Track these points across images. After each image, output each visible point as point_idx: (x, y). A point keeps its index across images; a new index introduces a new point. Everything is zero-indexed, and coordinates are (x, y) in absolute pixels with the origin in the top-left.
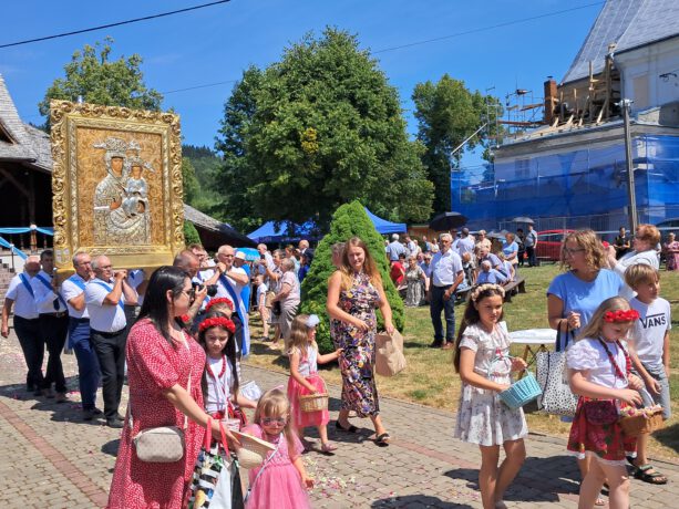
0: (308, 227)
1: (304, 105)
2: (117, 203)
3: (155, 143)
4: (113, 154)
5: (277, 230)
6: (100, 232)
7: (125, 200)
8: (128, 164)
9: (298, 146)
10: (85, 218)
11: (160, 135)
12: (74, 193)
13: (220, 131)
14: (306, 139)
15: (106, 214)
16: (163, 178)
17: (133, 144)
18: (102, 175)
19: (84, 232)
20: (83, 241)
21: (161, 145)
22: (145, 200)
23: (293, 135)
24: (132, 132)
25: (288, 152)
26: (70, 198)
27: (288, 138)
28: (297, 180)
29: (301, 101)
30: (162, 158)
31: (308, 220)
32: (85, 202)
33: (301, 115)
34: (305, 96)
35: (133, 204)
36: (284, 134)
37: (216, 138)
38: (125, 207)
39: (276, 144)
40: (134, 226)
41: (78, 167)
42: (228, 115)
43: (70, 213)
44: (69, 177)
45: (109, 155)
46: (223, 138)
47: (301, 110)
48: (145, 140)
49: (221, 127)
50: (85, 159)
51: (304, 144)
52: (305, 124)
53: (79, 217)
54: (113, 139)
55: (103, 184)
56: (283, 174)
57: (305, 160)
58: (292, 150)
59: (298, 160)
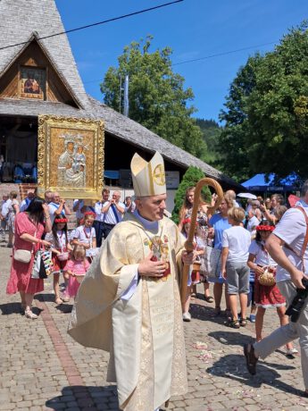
0: (291, 179)
1: (298, 77)
2: (70, 166)
3: (90, 136)
4: (69, 141)
5: (267, 180)
6: (60, 180)
7: (74, 164)
8: (76, 146)
9: (291, 111)
10: (54, 173)
11: (93, 131)
12: (48, 160)
13: (225, 105)
14: (298, 105)
15: (64, 171)
16: (94, 154)
17: (79, 136)
18: (63, 152)
19: (53, 179)
20: (52, 184)
21: (94, 136)
22: (84, 165)
23: (288, 102)
24: (79, 130)
25: (282, 116)
26: (46, 163)
27: (283, 104)
28: (288, 139)
29: (296, 74)
30: (94, 143)
31: (292, 173)
32: (54, 165)
33: (295, 85)
34: (298, 70)
35: (78, 166)
36: (280, 100)
37: (222, 110)
38: (74, 168)
39: (272, 109)
40: (78, 178)
41: (51, 148)
42: (232, 92)
43: (46, 170)
44: (46, 152)
45: (66, 142)
46: (227, 110)
47: (295, 81)
48: (85, 134)
49: (226, 102)
50: (54, 143)
51: (297, 109)
52: (298, 93)
53: (50, 172)
54: (69, 134)
55: (63, 156)
56: (277, 135)
57: (297, 122)
58: (286, 114)
59: (292, 122)
